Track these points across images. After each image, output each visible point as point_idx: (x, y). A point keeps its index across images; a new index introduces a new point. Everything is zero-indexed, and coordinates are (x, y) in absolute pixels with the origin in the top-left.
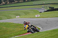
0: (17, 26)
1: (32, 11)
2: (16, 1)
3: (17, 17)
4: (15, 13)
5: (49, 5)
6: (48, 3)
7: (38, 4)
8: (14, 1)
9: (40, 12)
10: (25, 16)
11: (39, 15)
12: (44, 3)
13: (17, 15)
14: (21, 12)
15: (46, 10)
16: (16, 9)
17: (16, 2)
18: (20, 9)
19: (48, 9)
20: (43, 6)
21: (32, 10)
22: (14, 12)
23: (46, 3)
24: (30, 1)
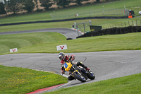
0: (12, 73)
1: (49, 36)
2: (8, 11)
3: (11, 51)
4: (6, 40)
5: (90, 21)
6: (88, 15)
7: (62, 19)
8: (5, 12)
9: (68, 39)
10: (32, 49)
11: (65, 46)
12: (78, 15)
13: (13, 45)
14: (21, 38)
15: (83, 34)
16: (8, 31)
17: (10, 13)
18: (19, 30)
19: (88, 30)
20: (75, 23)
21: (49, 34)
22: (5, 38)
23: (83, 16)
24: (44, 12)
